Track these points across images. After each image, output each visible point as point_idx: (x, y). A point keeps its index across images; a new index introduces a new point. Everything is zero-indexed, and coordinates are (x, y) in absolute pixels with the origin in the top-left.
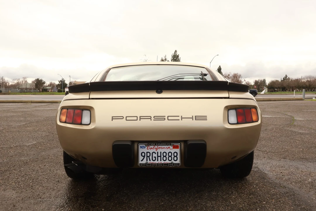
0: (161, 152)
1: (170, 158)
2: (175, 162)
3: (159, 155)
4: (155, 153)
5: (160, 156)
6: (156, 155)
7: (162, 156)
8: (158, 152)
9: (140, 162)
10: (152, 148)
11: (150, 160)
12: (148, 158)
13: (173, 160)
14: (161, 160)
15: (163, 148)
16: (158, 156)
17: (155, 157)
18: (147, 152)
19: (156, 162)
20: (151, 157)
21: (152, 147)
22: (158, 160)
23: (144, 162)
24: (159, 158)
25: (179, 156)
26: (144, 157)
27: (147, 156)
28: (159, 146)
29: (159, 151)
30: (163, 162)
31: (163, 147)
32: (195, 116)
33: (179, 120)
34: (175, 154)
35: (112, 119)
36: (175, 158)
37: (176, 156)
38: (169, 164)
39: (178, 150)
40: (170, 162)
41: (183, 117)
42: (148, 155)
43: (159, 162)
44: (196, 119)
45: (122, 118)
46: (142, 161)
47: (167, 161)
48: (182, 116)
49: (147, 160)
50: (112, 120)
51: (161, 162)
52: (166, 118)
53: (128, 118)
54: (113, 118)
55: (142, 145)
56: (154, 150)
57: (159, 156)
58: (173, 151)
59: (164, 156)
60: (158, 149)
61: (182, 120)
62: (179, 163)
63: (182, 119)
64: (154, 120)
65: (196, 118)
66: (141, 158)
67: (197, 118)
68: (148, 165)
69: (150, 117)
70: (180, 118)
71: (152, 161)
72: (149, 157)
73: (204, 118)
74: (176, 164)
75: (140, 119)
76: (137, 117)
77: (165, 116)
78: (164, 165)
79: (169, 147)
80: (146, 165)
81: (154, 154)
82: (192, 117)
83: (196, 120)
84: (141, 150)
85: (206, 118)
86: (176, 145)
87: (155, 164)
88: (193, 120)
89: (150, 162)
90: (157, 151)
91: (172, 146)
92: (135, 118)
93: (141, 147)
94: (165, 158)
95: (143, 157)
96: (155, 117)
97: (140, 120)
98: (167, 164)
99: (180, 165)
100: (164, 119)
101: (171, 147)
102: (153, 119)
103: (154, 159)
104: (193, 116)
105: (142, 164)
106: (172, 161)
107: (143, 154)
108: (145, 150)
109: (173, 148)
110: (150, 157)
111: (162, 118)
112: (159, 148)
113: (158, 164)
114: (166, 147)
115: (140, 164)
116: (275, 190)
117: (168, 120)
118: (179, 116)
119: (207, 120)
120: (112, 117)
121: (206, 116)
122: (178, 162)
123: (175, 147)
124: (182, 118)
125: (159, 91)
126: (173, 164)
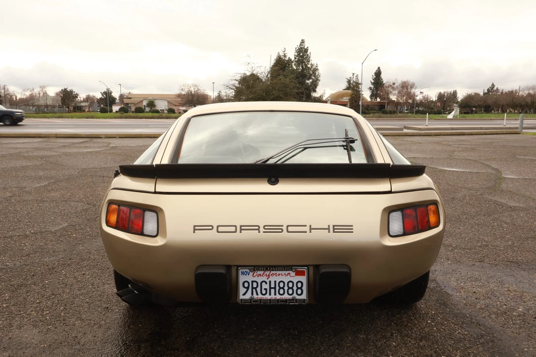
0: (275, 282)
1: (290, 291)
2: (298, 297)
3: (273, 286)
4: (266, 283)
5: (275, 288)
6: (267, 287)
7: (277, 288)
8: (270, 282)
9: (242, 297)
10: (260, 275)
11: (257, 294)
12: (254, 290)
13: (295, 294)
14: (275, 294)
15: (279, 275)
16: (270, 288)
17: (266, 289)
18: (253, 282)
19: (268, 297)
20: (259, 289)
21: (261, 273)
22: (270, 294)
23: (248, 296)
24: (273, 291)
25: (305, 288)
26: (248, 288)
27: (253, 288)
28: (272, 272)
29: (272, 279)
30: (278, 297)
31: (278, 272)
32: (334, 226)
33: (306, 232)
34: (299, 285)
35: (195, 230)
36: (299, 292)
37: (301, 288)
38: (289, 300)
39: (304, 279)
40: (290, 297)
41: (312, 227)
42: (255, 285)
43: (273, 296)
44: (335, 230)
45: (211, 228)
46: (244, 295)
47: (286, 296)
48: (310, 226)
49: (252, 294)
50: (194, 232)
52: (284, 228)
53: (220, 229)
54: (196, 228)
55: (244, 270)
56: (265, 279)
57: (273, 288)
58: (296, 279)
59: (280, 288)
60: (271, 276)
61: (310, 232)
62: (304, 299)
63: (312, 230)
64: (264, 232)
65: (334, 229)
66: (242, 290)
67: (336, 229)
68: (254, 301)
69: (257, 228)
70: (307, 229)
71: (260, 296)
72: (256, 288)
73: (348, 229)
74: (300, 300)
75: (241, 230)
76: (236, 226)
77: (282, 226)
78: (281, 301)
79: (290, 274)
80: (251, 302)
81: (264, 284)
82: (327, 227)
83: (334, 232)
84: (242, 278)
85: (352, 229)
86: (301, 271)
87: (266, 300)
88: (329, 232)
89: (257, 296)
90: (269, 280)
91: (294, 272)
92: (233, 229)
93: (243, 273)
94: (282, 291)
95: (246, 289)
96: (266, 227)
97: (241, 232)
98: (286, 300)
99: (306, 302)
100: (280, 230)
101: (293, 274)
102: (262, 230)
103: (264, 292)
104: (329, 226)
105: (245, 300)
106: (293, 295)
107: (246, 285)
108: (250, 278)
109: (296, 275)
111: (278, 229)
112: (272, 274)
113: (270, 300)
114: (283, 272)
115: (241, 300)
117: (288, 232)
118: (306, 226)
119: (352, 232)
120: (195, 226)
121: (352, 226)
122: (304, 296)
123: (298, 273)
124: (311, 229)
125: (273, 179)
126: (295, 301)
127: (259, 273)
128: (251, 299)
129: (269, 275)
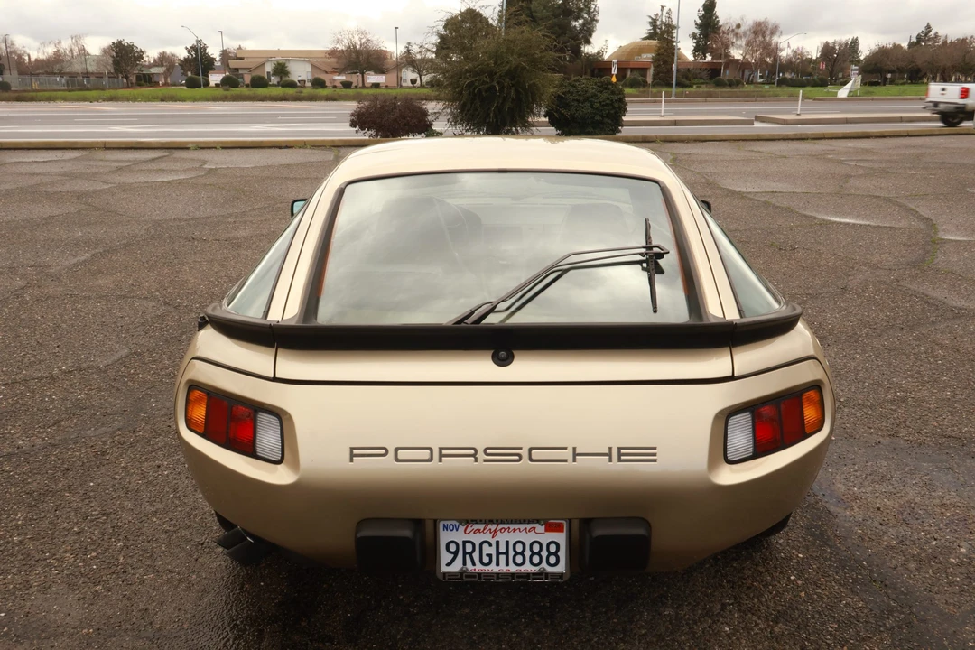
0: (507, 542)
1: (536, 559)
2: (550, 569)
3: (502, 549)
4: (490, 545)
5: (507, 554)
6: (492, 551)
7: (511, 553)
8: (497, 542)
9: (444, 569)
10: (479, 530)
11: (474, 564)
12: (468, 557)
13: (544, 564)
14: (507, 564)
15: (515, 530)
16: (498, 554)
17: (490, 556)
18: (465, 542)
19: (493, 568)
20: (476, 556)
21: (481, 527)
22: (498, 564)
23: (457, 567)
24: (502, 558)
25: (562, 554)
26: (456, 554)
27: (465, 553)
28: (501, 526)
29: (502, 538)
30: (513, 568)
31: (512, 526)
32: (620, 449)
33: (565, 461)
34: (553, 548)
35: (352, 456)
36: (552, 560)
37: (556, 554)
38: (534, 574)
39: (561, 538)
40: (536, 569)
41: (578, 452)
42: (469, 548)
43: (503, 568)
44: (622, 457)
45: (383, 452)
46: (449, 565)
47: (528, 568)
48: (574, 449)
49: (464, 563)
50: (352, 460)
51: (508, 568)
52: (524, 453)
53: (402, 454)
54: (355, 452)
55: (449, 523)
56: (488, 537)
57: (502, 553)
58: (546, 538)
59: (516, 553)
60: (499, 532)
61: (574, 460)
62: (562, 574)
63: (577, 457)
64: (485, 461)
65: (620, 455)
66: (445, 557)
67: (623, 454)
68: (467, 576)
69: (472, 452)
70: (568, 454)
71: (479, 567)
72: (471, 554)
73: (648, 453)
74: (554, 575)
75: (441, 456)
76: (431, 449)
77: (520, 449)
78: (518, 577)
79: (534, 528)
80: (461, 578)
81: (485, 546)
82: (607, 451)
83: (620, 460)
84: (445, 537)
85: (655, 455)
86: (556, 523)
87: (490, 575)
88: (610, 460)
89: (473, 568)
90: (496, 539)
91: (542, 525)
92: (426, 455)
93: (446, 528)
94: (519, 559)
95: (452, 556)
96: (489, 451)
97: (440, 461)
98: (528, 575)
99: (565, 578)
100: (517, 458)
101: (540, 528)
102: (481, 455)
103: (486, 560)
104: (610, 449)
105: (451, 574)
106: (541, 566)
107: (453, 548)
108: (459, 536)
109: (547, 530)
110: (474, 555)
111: (512, 453)
112: (501, 530)
113: (498, 574)
114: (522, 526)
115: (444, 574)
116: (852, 599)
117: (531, 460)
118: (565, 449)
119: (655, 461)
120: (352, 449)
121: (655, 449)
122: (561, 568)
123: (550, 528)
124: (575, 455)
125: (503, 354)
126: (544, 576)
127: (476, 526)
128: (462, 573)
129: (495, 531)
